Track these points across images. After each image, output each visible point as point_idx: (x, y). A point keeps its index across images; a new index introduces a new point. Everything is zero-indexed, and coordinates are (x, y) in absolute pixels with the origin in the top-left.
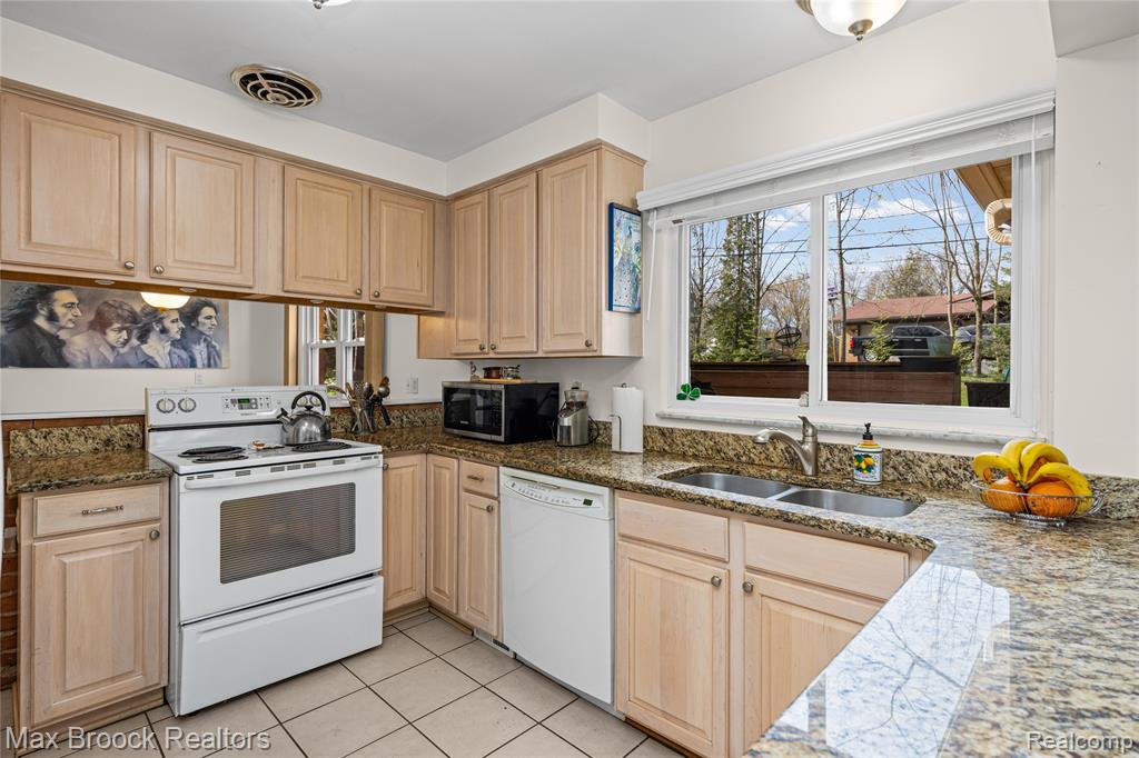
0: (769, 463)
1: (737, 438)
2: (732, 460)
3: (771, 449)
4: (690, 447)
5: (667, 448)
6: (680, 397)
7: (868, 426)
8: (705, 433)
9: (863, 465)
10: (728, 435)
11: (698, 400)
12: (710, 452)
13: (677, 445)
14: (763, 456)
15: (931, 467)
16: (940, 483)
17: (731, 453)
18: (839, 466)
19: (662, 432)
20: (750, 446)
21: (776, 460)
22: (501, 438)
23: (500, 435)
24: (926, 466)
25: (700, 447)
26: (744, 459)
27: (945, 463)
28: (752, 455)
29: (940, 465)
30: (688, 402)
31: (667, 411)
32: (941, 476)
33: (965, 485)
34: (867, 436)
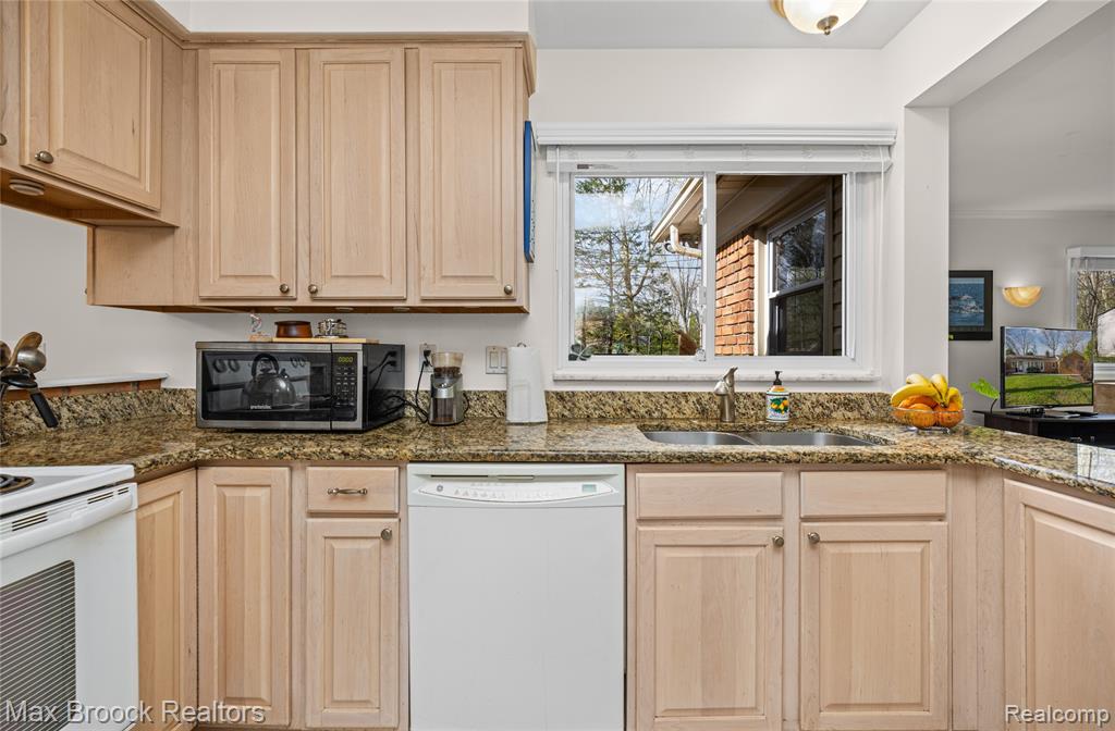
0: (681, 416)
1: (649, 395)
2: (643, 417)
3: (683, 403)
4: (595, 409)
5: (566, 413)
6: (571, 358)
8: (613, 393)
9: (782, 407)
10: (639, 393)
11: (588, 361)
12: (619, 412)
13: (580, 409)
14: (675, 410)
15: (812, 403)
16: (818, 415)
17: (643, 411)
18: (744, 411)
19: (560, 397)
20: (662, 401)
21: (688, 412)
22: (358, 424)
23: (354, 419)
24: (808, 403)
25: (607, 408)
26: (656, 415)
27: (821, 400)
28: (664, 411)
29: (818, 401)
30: (579, 362)
31: (561, 373)
32: (819, 410)
33: (834, 415)
34: (777, 382)
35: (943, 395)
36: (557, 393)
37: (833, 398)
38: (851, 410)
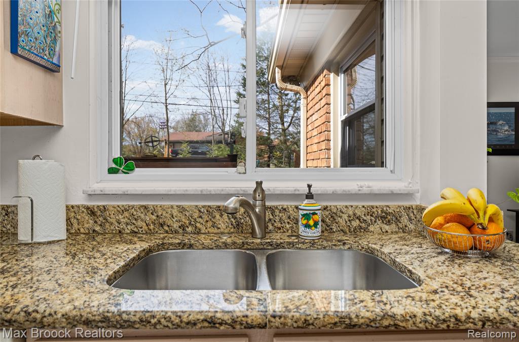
0: (216, 231)
1: (182, 210)
2: (176, 232)
3: (218, 216)
4: (127, 224)
5: (97, 228)
6: (112, 171)
7: (309, 186)
8: (146, 207)
9: (311, 222)
10: (172, 207)
12: (152, 227)
13: (112, 224)
14: (209, 224)
15: (349, 216)
16: (355, 229)
17: (176, 226)
18: (279, 225)
19: (91, 212)
20: (196, 215)
21: (223, 226)
24: (345, 217)
25: (140, 223)
26: (190, 229)
27: (358, 213)
28: (198, 225)
29: (354, 215)
30: (120, 176)
31: (97, 187)
32: (356, 223)
33: (371, 228)
34: (310, 196)
35: (481, 214)
36: (88, 208)
37: (370, 212)
38: (389, 223)
